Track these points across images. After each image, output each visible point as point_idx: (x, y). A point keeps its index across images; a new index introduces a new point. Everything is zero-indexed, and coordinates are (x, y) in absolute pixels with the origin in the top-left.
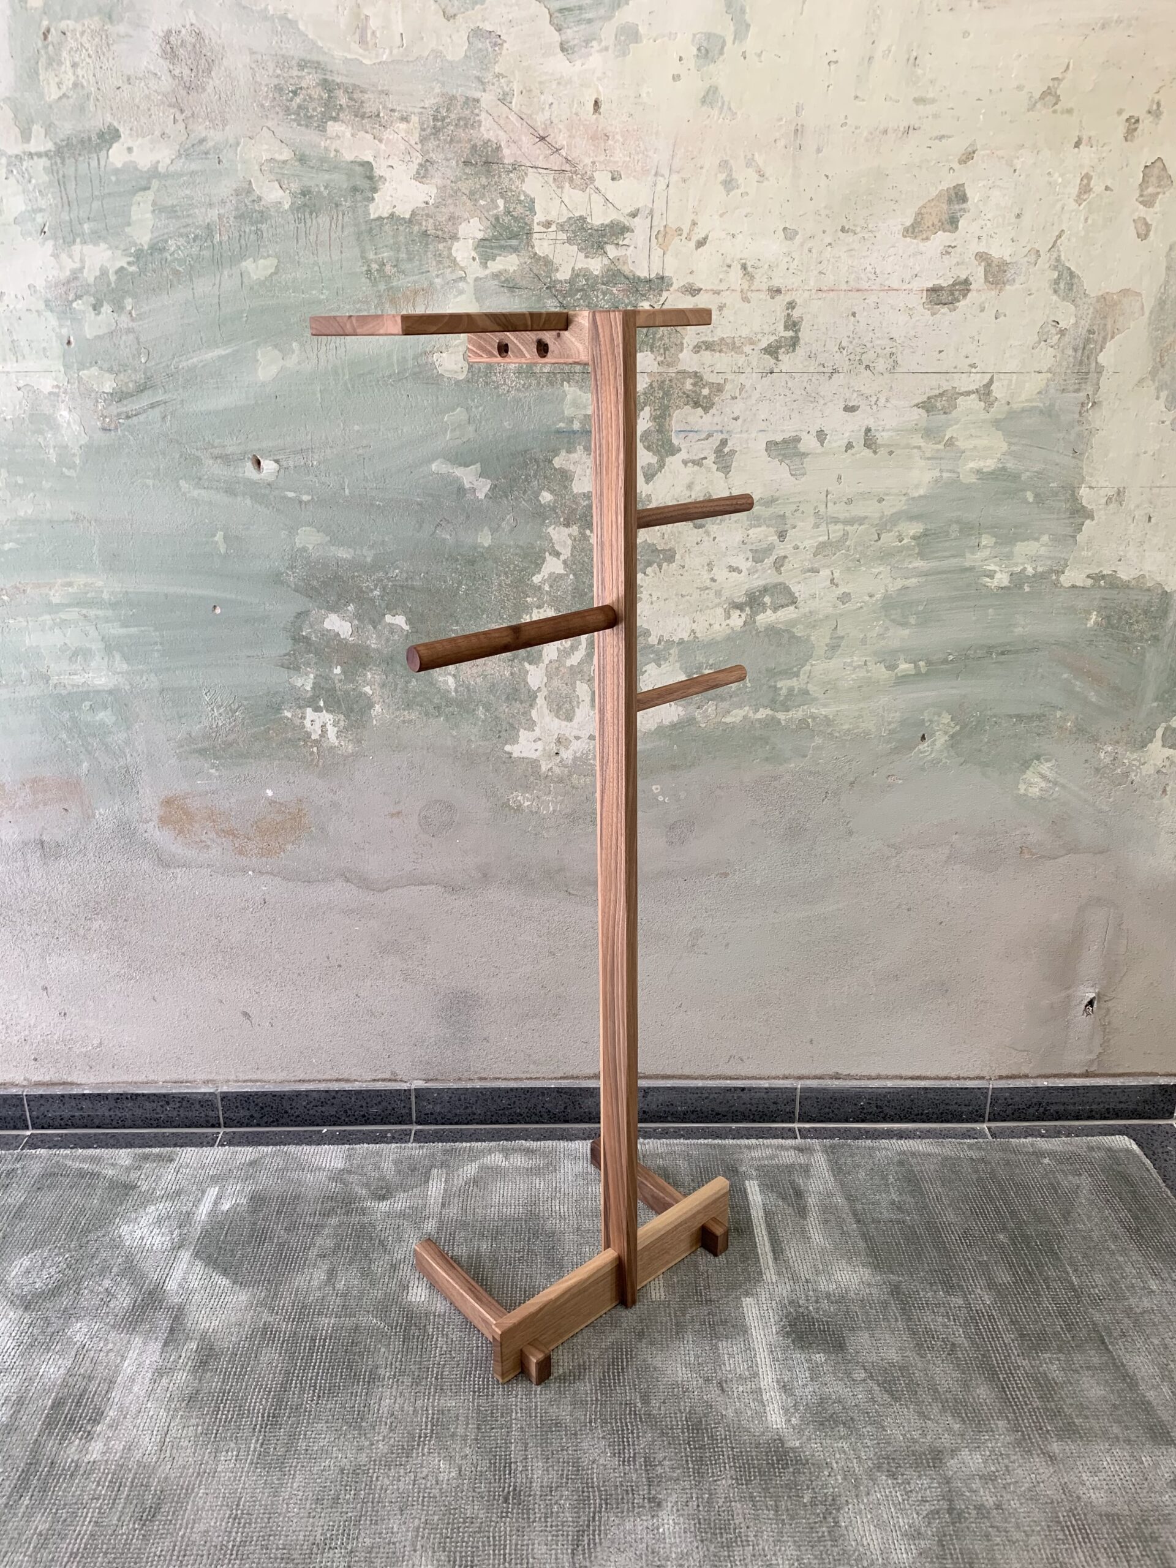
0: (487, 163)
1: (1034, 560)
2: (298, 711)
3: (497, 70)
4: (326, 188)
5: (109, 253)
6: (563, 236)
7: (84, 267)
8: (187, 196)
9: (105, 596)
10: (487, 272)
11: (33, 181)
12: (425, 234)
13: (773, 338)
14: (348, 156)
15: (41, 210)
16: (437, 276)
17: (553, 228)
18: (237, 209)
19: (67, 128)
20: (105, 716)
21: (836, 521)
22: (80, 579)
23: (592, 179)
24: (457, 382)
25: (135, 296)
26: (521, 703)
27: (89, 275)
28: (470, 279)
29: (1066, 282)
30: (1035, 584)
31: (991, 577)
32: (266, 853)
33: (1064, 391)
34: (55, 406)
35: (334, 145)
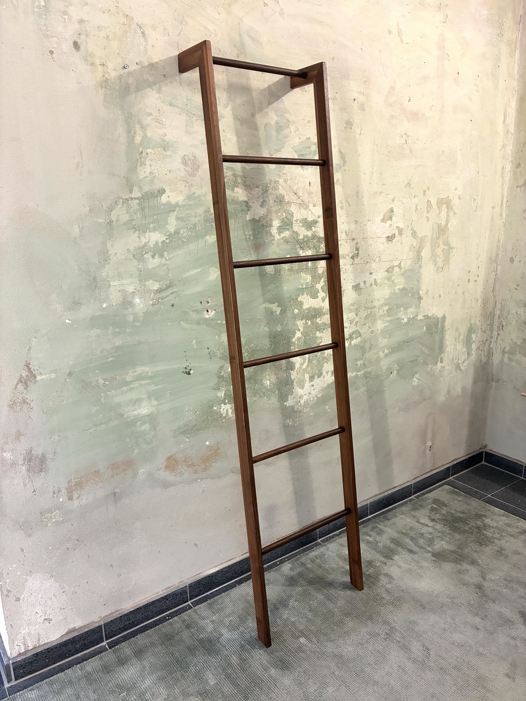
0: (280, 201)
1: (412, 313)
2: (219, 406)
3: (284, 172)
4: (234, 210)
5: (159, 235)
6: (301, 225)
7: (148, 242)
8: (188, 214)
9: (149, 374)
10: (281, 237)
11: (132, 209)
12: (263, 225)
13: (353, 254)
14: (242, 200)
15: (135, 220)
16: (266, 239)
17: (298, 222)
18: (204, 218)
19: (146, 189)
20: (146, 427)
21: (369, 308)
22: (140, 370)
23: (308, 206)
24: (271, 275)
25: (167, 251)
26: (289, 385)
27: (151, 244)
28: (276, 239)
29: (414, 234)
30: (412, 320)
31: (403, 320)
32: (205, 469)
33: (415, 264)
34: (133, 297)
35: (236, 195)
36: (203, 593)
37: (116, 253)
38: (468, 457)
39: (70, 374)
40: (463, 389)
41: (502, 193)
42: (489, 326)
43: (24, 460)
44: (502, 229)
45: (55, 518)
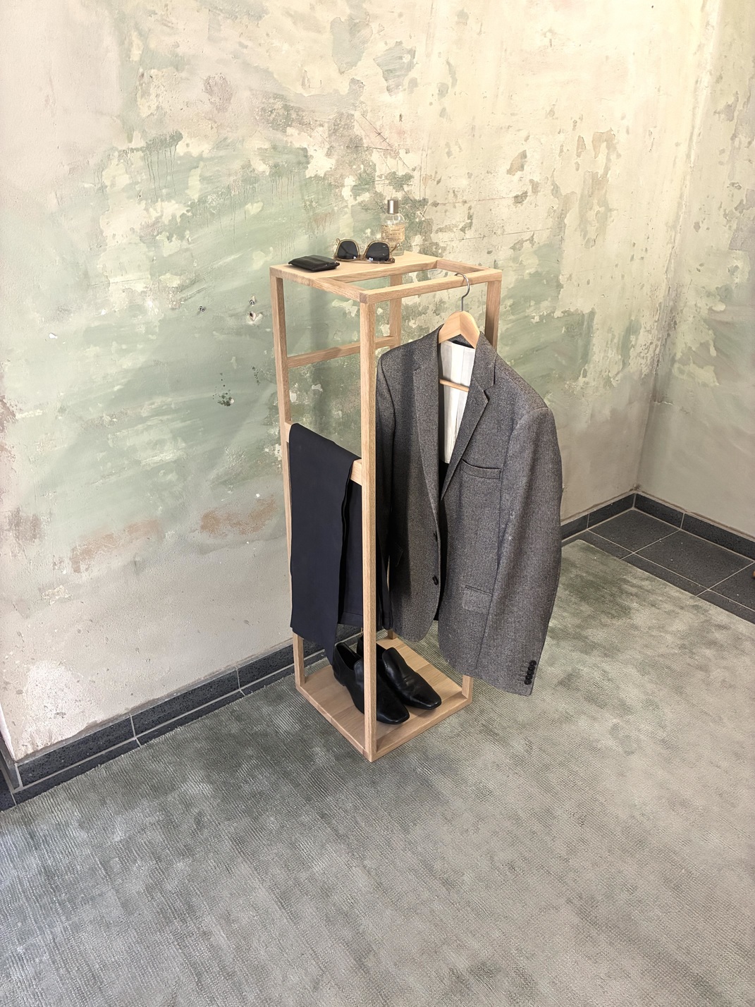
0: (356, 147)
1: (546, 308)
2: (272, 447)
3: (362, 99)
4: (286, 163)
5: (177, 206)
6: (387, 182)
7: (162, 215)
8: (218, 171)
9: (173, 406)
10: (357, 202)
11: (133, 166)
12: (330, 184)
13: (464, 224)
14: (297, 145)
15: (138, 183)
16: (336, 206)
17: (383, 178)
18: (243, 176)
19: (153, 133)
20: (172, 477)
22: (158, 401)
23: (398, 153)
25: (189, 230)
27: (166, 220)
28: (350, 206)
29: (556, 190)
30: (547, 319)
31: (534, 318)
32: (256, 529)
33: (555, 236)
34: (144, 299)
35: (290, 139)
36: (257, 679)
37: (114, 235)
38: (612, 501)
39: (62, 410)
40: (613, 412)
41: (693, 120)
42: (656, 324)
43: (10, 524)
44: (688, 177)
45: (59, 595)
